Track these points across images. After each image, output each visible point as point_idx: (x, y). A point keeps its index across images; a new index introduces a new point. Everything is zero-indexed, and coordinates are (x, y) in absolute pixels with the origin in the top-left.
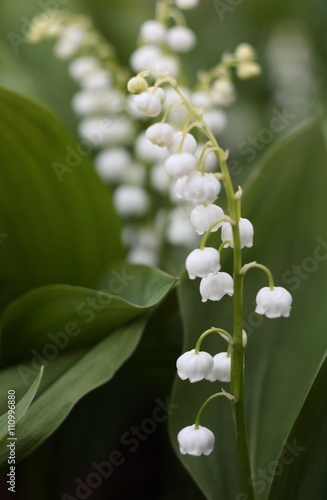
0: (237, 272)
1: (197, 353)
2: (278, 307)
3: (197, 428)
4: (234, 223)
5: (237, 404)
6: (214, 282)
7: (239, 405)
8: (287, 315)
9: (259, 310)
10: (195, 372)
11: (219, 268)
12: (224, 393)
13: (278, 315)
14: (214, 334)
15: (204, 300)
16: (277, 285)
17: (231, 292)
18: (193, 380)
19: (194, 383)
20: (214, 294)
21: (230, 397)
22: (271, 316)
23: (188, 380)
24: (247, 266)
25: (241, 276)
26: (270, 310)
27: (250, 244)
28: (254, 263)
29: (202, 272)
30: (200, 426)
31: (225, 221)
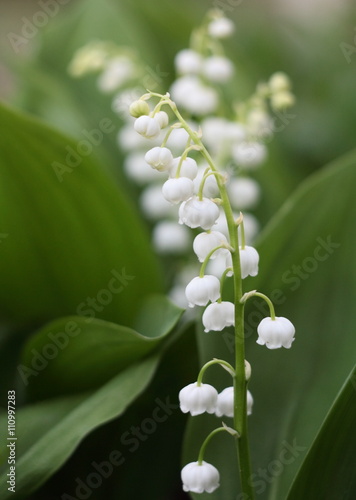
0: (238, 299)
1: (199, 385)
2: (278, 339)
3: (200, 464)
4: (233, 250)
5: (240, 440)
6: (216, 312)
7: (242, 441)
8: (289, 346)
9: (260, 341)
10: (196, 405)
11: (219, 296)
12: (225, 427)
13: (279, 346)
14: (217, 366)
15: (207, 331)
16: (278, 314)
17: (231, 321)
18: (194, 414)
20: (216, 324)
21: (232, 431)
22: (271, 347)
23: (189, 413)
24: (247, 295)
25: (242, 305)
26: (271, 340)
27: (255, 273)
28: (254, 292)
29: (200, 300)
30: (204, 462)
31: (224, 247)
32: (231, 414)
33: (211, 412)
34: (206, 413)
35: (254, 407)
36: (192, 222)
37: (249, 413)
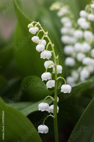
0: (56, 79)
1: (44, 103)
2: (67, 90)
5: (55, 118)
6: (50, 83)
8: (69, 92)
9: (62, 91)
10: (43, 108)
11: (51, 78)
12: (51, 115)
13: (67, 92)
14: (49, 98)
15: (47, 88)
17: (54, 85)
18: (42, 111)
19: (42, 112)
20: (50, 86)
21: (53, 116)
22: (65, 92)
23: (41, 110)
24: (58, 78)
25: (57, 81)
26: (64, 91)
27: (61, 73)
28: (60, 77)
29: (45, 79)
30: (44, 125)
31: (53, 64)
32: (53, 112)
33: (47, 111)
34: (45, 111)
35: (59, 111)
36: (44, 57)
37: (58, 112)
